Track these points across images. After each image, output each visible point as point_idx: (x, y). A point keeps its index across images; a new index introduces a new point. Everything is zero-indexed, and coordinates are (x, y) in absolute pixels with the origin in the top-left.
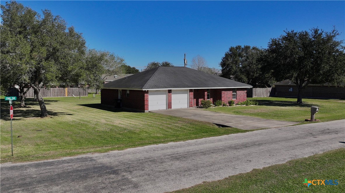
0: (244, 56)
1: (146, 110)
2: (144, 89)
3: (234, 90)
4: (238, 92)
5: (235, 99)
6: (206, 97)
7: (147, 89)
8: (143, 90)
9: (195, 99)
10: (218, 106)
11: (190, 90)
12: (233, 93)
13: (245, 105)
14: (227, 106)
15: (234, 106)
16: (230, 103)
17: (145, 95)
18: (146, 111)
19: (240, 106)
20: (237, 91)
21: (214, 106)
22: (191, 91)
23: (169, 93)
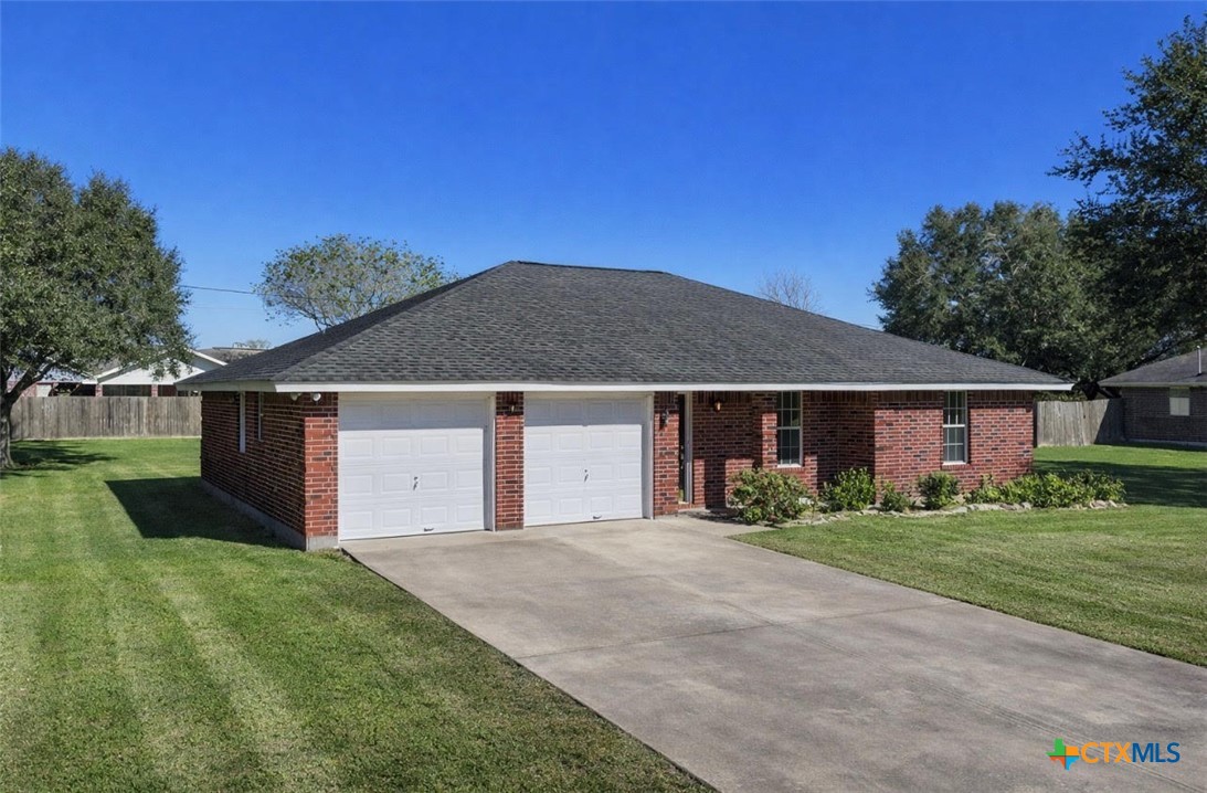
0: (995, 251)
1: (318, 532)
2: (282, 381)
3: (952, 405)
4: (982, 418)
5: (961, 463)
6: (769, 449)
7: (318, 380)
8: (281, 388)
9: (702, 463)
10: (851, 507)
11: (659, 396)
12: (949, 426)
13: (1027, 505)
14: (913, 507)
15: (957, 507)
16: (934, 492)
17: (312, 424)
18: (314, 543)
19: (995, 507)
20: (974, 413)
21: (823, 511)
22: (664, 403)
23: (501, 419)
